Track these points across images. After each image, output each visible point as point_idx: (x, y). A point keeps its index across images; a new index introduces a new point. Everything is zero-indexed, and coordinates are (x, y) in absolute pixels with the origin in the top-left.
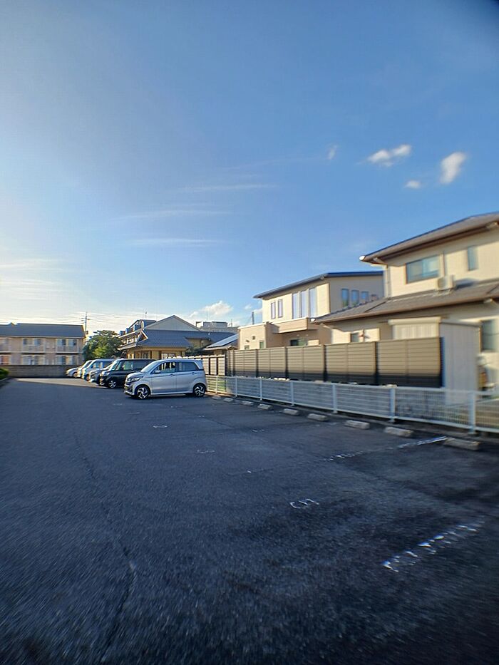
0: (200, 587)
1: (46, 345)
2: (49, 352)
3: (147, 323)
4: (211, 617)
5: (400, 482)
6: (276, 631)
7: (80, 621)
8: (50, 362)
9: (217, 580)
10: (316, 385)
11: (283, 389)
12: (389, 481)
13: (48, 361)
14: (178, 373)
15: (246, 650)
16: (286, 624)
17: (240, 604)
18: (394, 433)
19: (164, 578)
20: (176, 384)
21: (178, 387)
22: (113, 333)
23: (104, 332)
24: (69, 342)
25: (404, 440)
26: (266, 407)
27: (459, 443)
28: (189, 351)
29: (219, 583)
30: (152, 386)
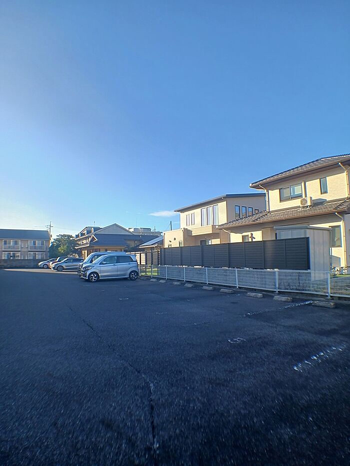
0: (192, 386)
1: (21, 245)
2: (23, 250)
3: (96, 229)
4: (205, 399)
5: (291, 326)
6: (245, 403)
7: (129, 408)
8: (24, 257)
9: (201, 382)
10: (223, 270)
11: (200, 273)
12: (284, 326)
13: (22, 256)
14: (119, 264)
15: (232, 412)
16: (249, 399)
17: (219, 392)
18: (280, 299)
19: (169, 383)
20: (117, 271)
21: (119, 273)
22: (71, 237)
23: (65, 236)
24: (38, 243)
25: (287, 303)
26: (190, 285)
27: (321, 304)
28: (127, 249)
29: (203, 383)
30: (100, 273)
